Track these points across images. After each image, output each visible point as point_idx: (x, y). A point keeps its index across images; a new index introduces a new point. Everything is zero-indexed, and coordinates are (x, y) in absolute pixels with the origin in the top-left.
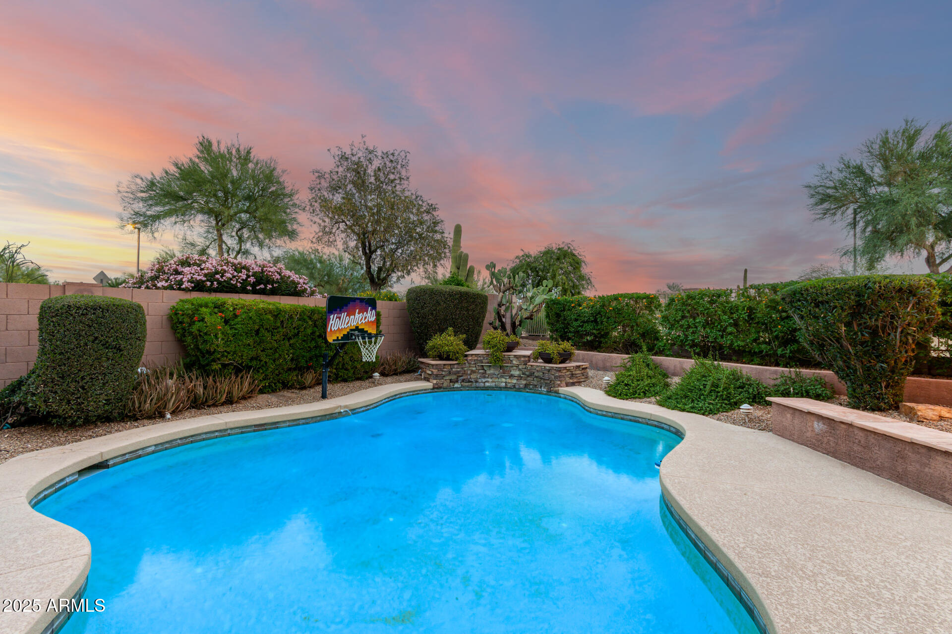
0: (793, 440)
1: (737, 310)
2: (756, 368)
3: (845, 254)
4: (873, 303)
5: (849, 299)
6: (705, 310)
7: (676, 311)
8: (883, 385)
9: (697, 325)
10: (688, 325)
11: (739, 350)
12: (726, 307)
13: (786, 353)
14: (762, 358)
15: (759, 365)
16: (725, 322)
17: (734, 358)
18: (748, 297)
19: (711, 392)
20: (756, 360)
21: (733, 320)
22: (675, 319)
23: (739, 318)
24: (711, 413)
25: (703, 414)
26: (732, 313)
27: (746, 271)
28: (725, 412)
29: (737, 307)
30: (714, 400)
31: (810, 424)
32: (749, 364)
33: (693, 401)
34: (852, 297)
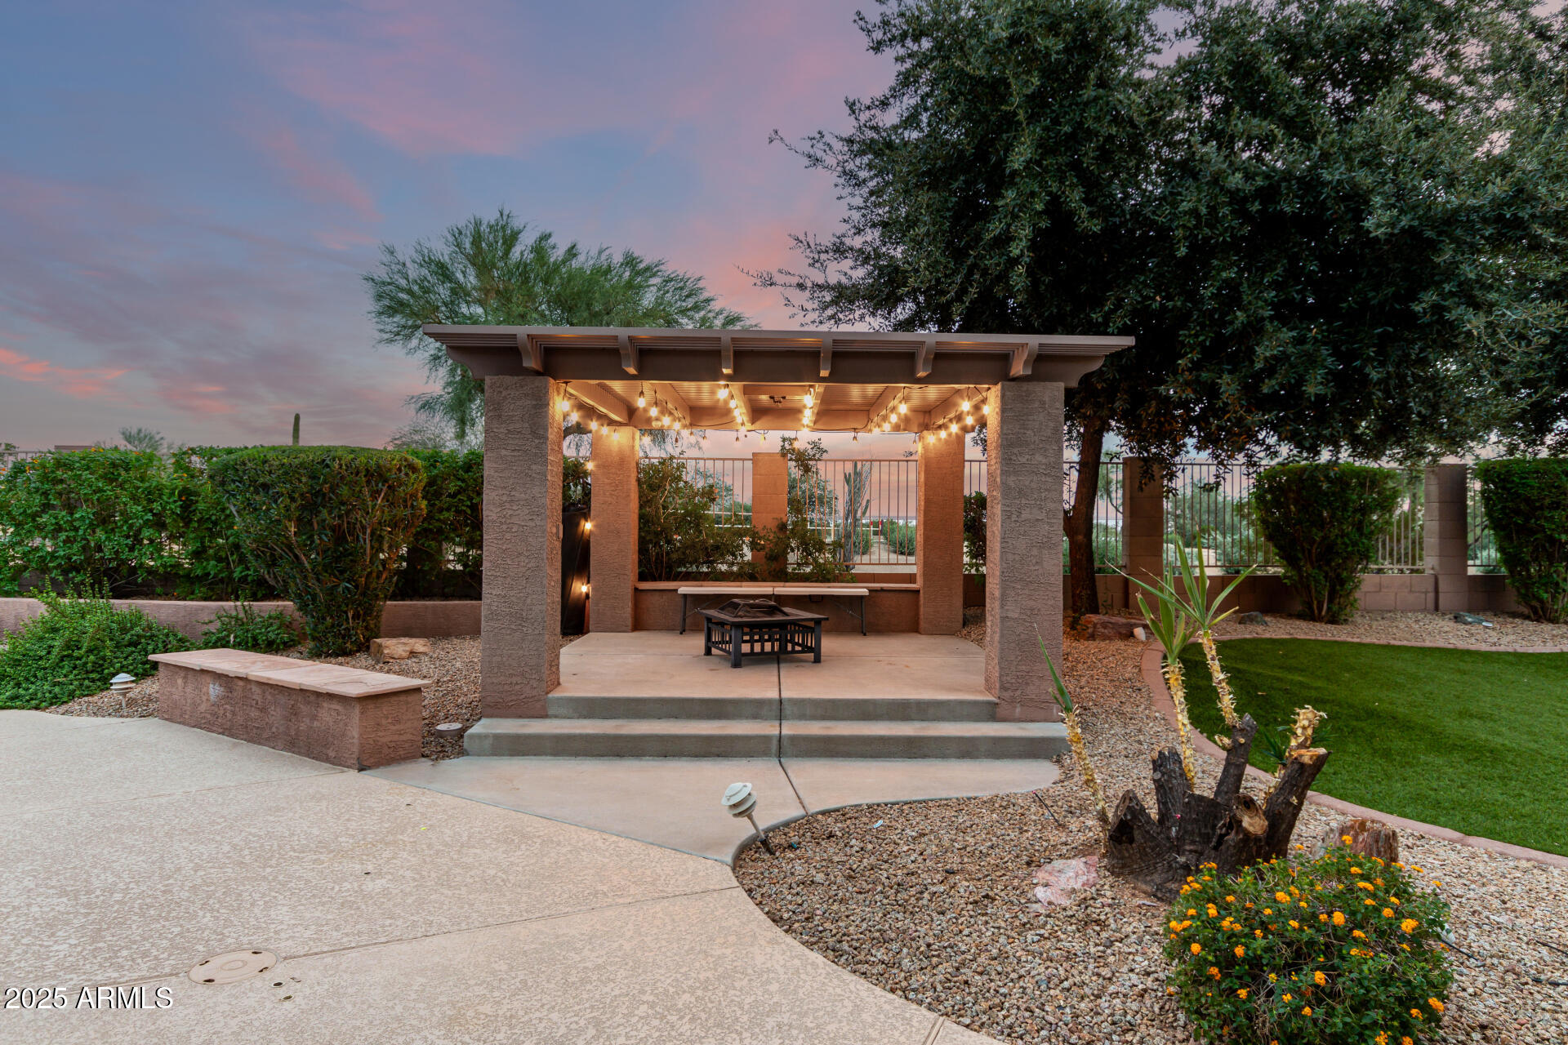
0: (184, 723)
1: (160, 496)
2: (185, 606)
3: (423, 407)
4: (332, 489)
5: (300, 482)
6: (95, 492)
7: (29, 493)
8: (350, 615)
9: (76, 524)
10: (57, 523)
11: (166, 572)
12: (139, 488)
13: (247, 575)
14: (211, 586)
15: (205, 599)
16: (137, 518)
17: (159, 590)
18: (187, 469)
19: (62, 660)
20: (200, 590)
21: (154, 515)
22: (25, 511)
23: (164, 509)
24: (55, 703)
25: (37, 708)
26: (150, 501)
27: (297, 418)
28: (87, 695)
29: (160, 489)
30: (65, 676)
31: (204, 690)
32: (184, 599)
33: (18, 685)
34: (304, 479)
